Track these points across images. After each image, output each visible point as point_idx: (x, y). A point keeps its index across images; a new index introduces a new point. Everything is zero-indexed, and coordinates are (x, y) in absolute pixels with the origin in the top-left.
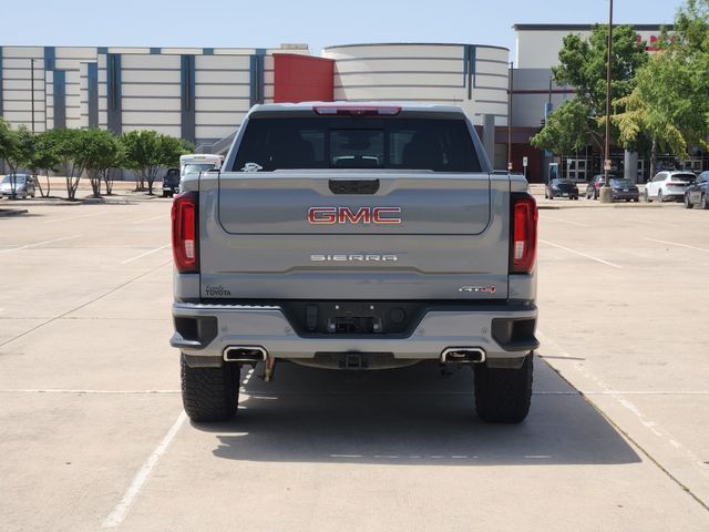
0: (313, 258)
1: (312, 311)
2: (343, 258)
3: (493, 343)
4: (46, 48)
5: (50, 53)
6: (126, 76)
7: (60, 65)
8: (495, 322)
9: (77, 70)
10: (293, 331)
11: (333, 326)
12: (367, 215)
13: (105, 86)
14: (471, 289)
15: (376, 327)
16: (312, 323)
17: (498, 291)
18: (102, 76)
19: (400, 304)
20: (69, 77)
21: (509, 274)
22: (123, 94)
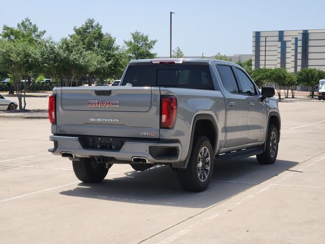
0: (91, 120)
1: (91, 140)
2: (100, 120)
3: (150, 156)
4: (279, 31)
5: (281, 33)
6: (311, 43)
7: (285, 39)
8: (150, 147)
9: (290, 41)
10: (81, 147)
11: (99, 146)
12: (107, 104)
13: (301, 48)
14: (145, 134)
15: (113, 147)
16: (91, 144)
17: (155, 135)
18: (300, 43)
19: (120, 139)
20: (288, 44)
21: (160, 128)
22: (309, 51)
